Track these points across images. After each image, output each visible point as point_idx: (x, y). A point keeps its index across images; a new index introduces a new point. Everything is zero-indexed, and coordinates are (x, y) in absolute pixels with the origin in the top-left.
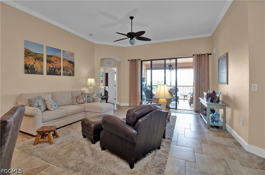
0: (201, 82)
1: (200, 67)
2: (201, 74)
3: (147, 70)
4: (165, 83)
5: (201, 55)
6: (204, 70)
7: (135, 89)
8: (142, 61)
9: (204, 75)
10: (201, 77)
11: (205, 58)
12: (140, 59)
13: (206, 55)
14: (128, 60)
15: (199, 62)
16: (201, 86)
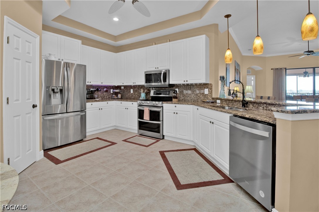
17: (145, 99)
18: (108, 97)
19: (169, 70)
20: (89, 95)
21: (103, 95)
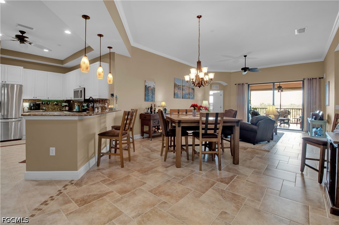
0: (312, 104)
1: (311, 91)
2: (312, 97)
3: (251, 91)
4: (273, 104)
5: (312, 79)
6: (316, 93)
7: (242, 110)
8: (249, 85)
9: (316, 97)
10: (312, 99)
11: (316, 82)
12: (247, 83)
13: (317, 79)
14: (235, 84)
15: (310, 86)
16: (311, 108)
17: (78, 110)
18: (59, 109)
19: (85, 89)
20: (34, 107)
21: (53, 107)
